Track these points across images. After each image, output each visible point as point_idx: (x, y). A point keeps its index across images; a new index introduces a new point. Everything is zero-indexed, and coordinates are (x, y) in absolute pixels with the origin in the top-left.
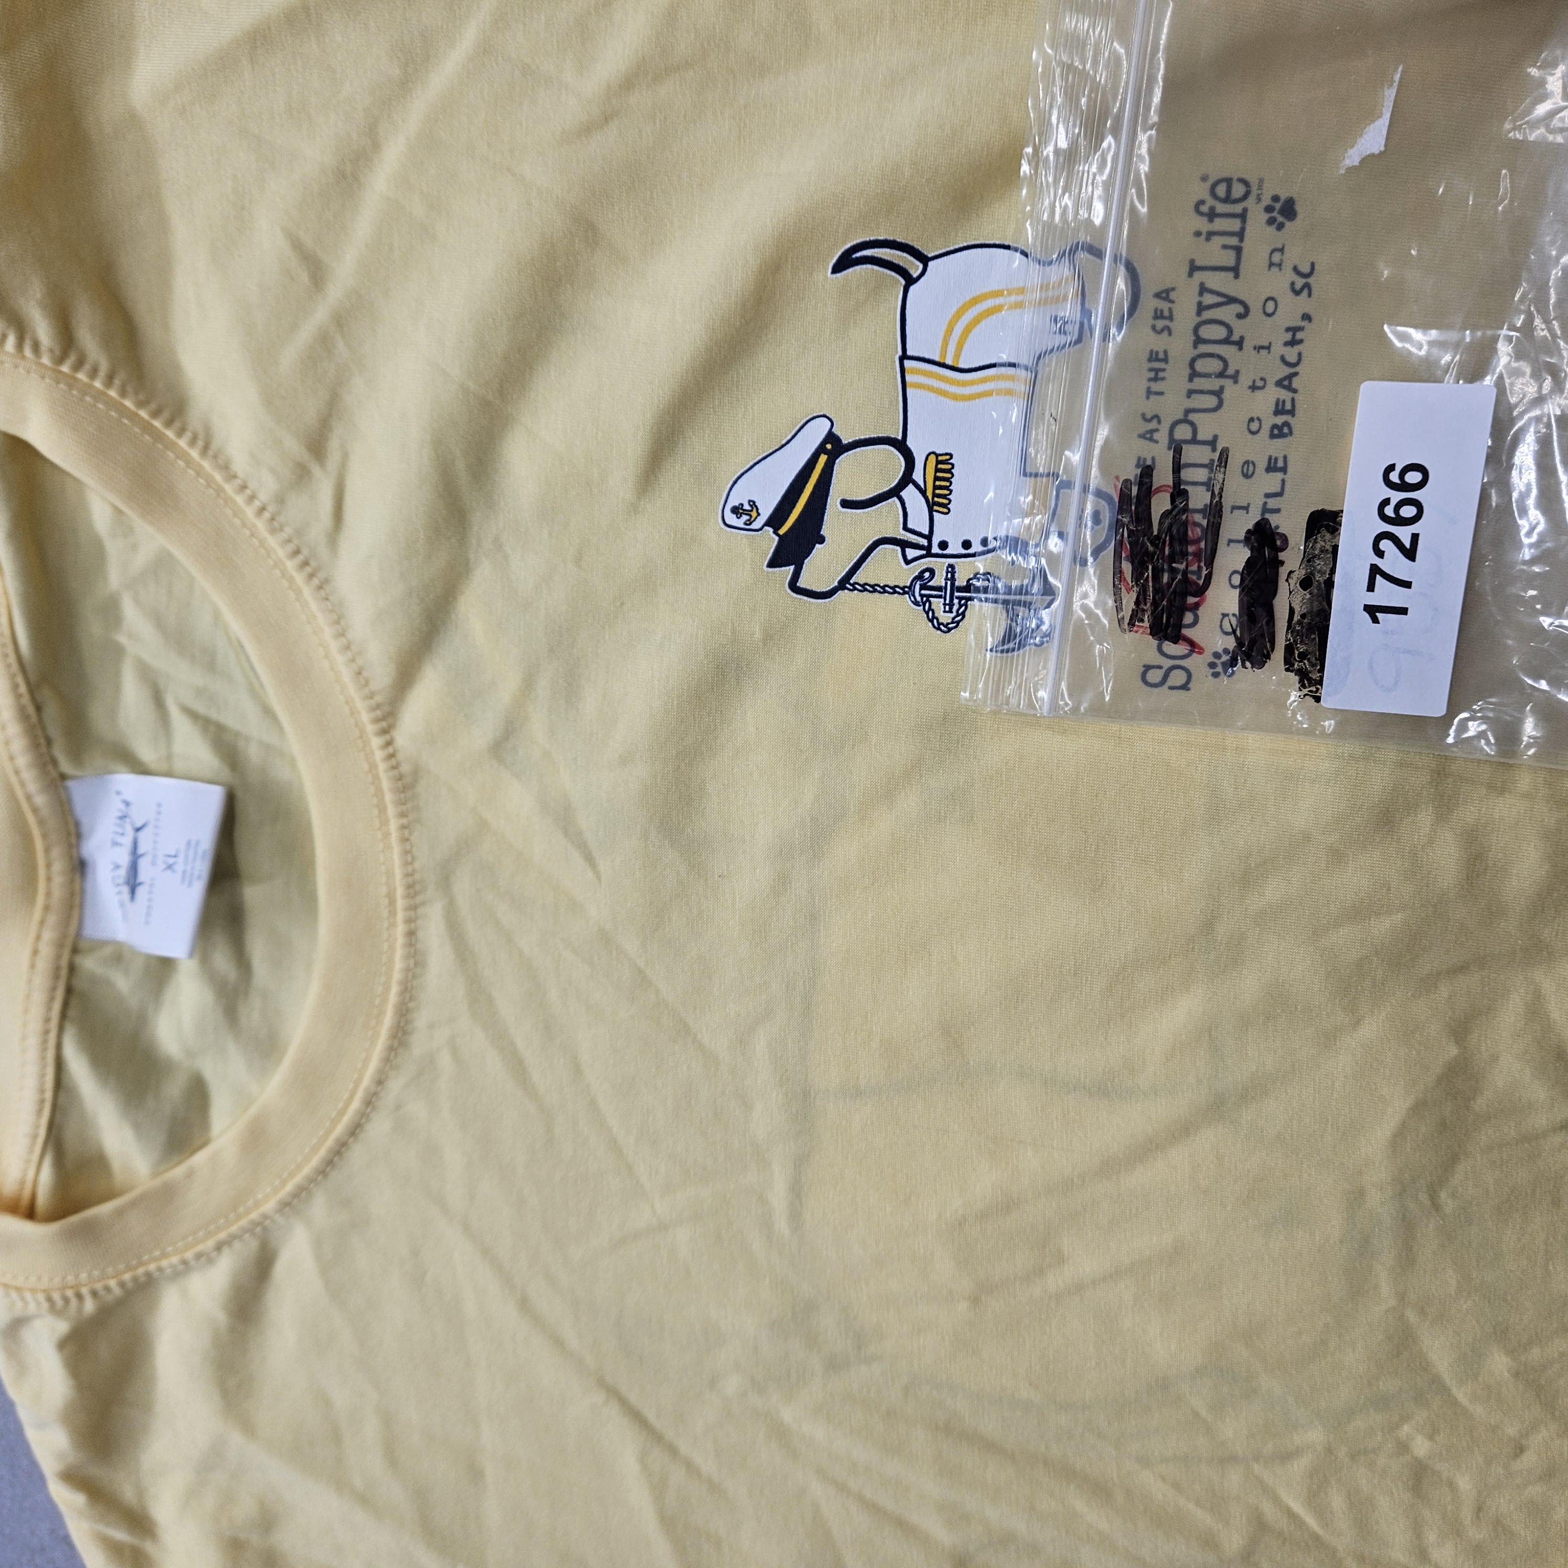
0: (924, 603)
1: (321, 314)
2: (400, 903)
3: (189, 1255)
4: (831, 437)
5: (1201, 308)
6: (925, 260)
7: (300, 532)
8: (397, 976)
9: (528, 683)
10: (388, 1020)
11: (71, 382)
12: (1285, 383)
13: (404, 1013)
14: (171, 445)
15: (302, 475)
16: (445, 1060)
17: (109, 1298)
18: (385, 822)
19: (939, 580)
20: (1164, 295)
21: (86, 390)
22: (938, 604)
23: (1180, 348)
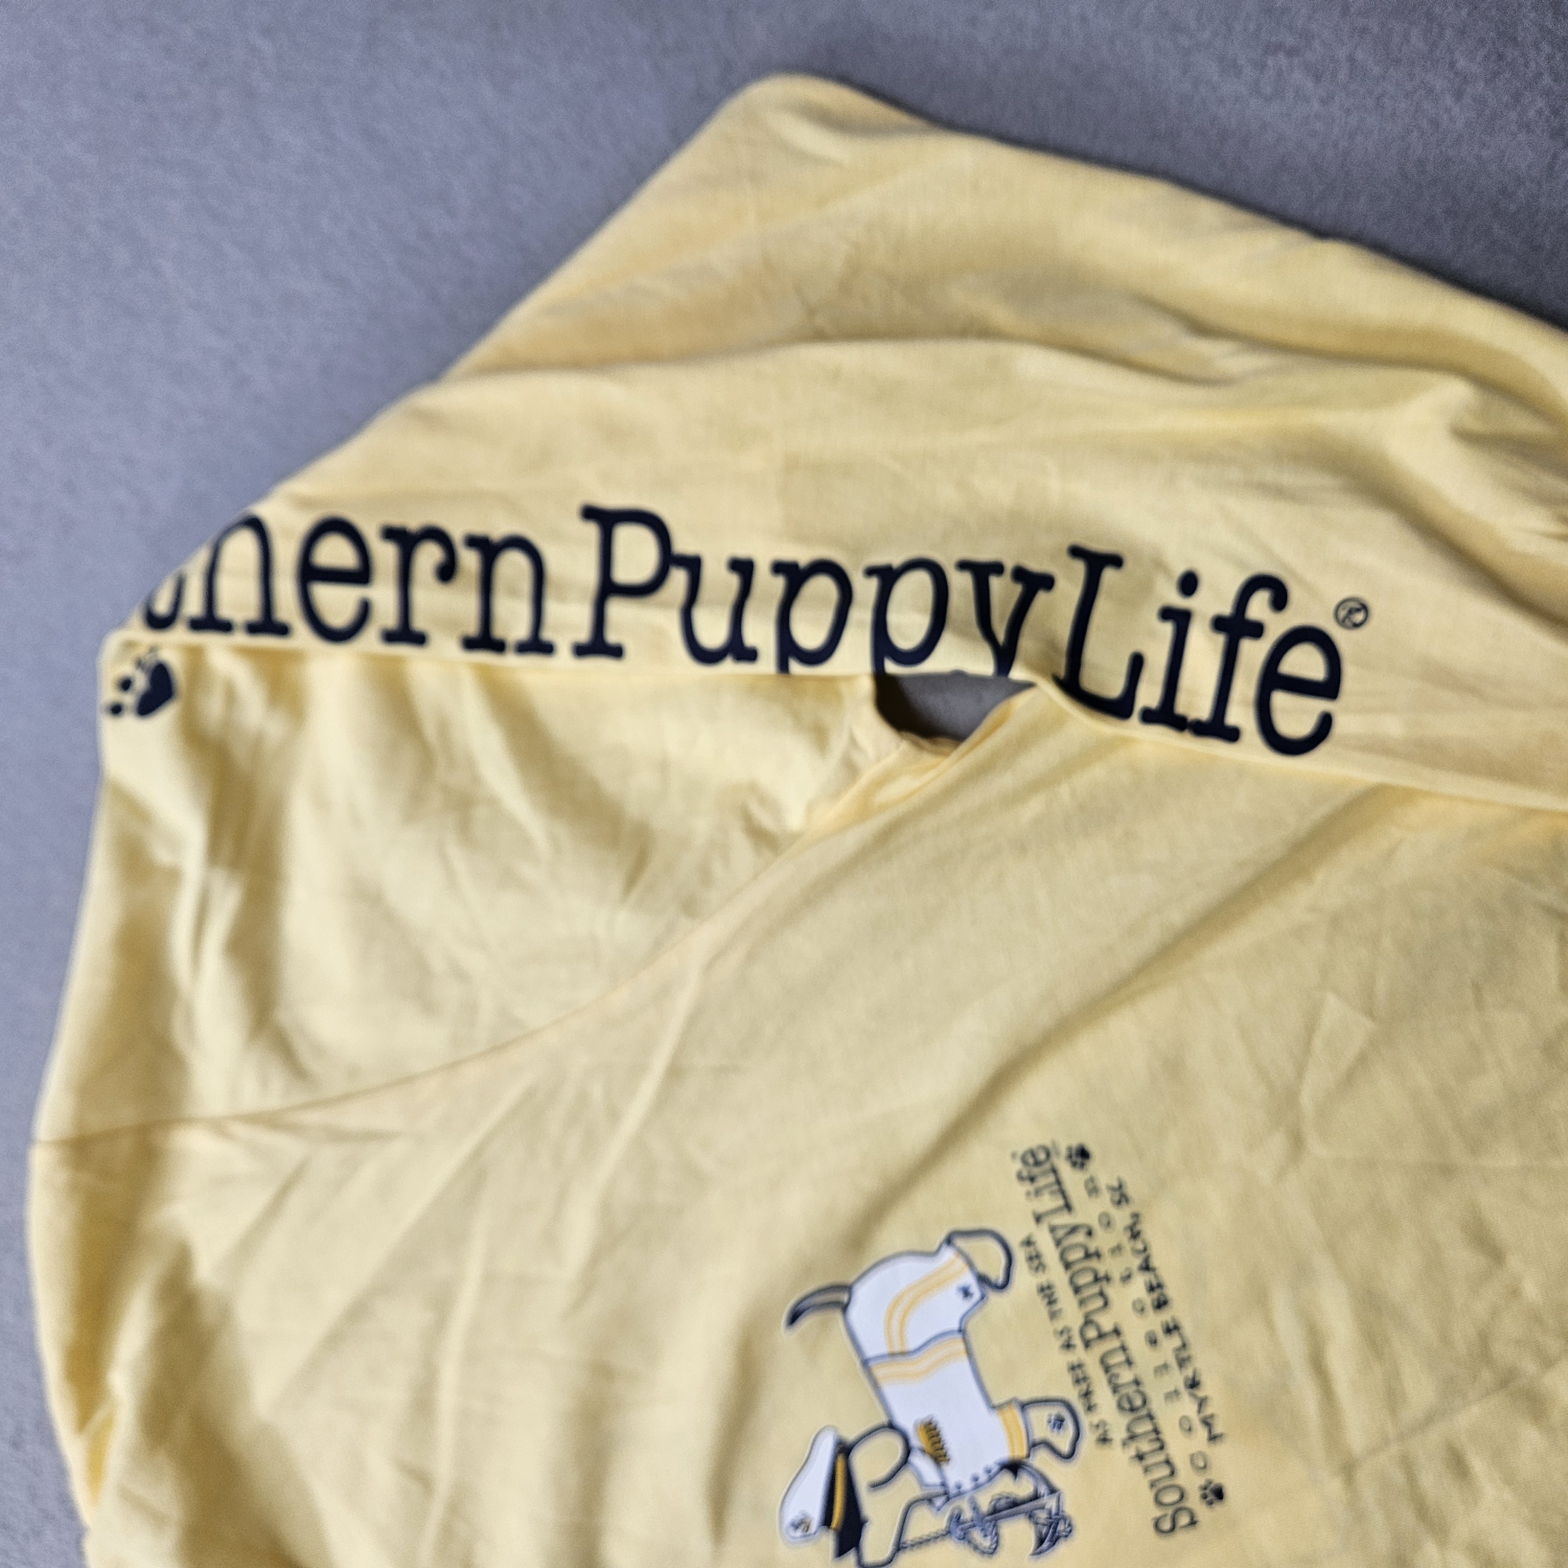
0: (965, 1537)
1: (437, 1510)
4: (839, 1442)
5: (1058, 1243)
6: (848, 1289)
19: (968, 1515)
20: (1028, 1243)
22: (976, 1535)
23: (1057, 1275)
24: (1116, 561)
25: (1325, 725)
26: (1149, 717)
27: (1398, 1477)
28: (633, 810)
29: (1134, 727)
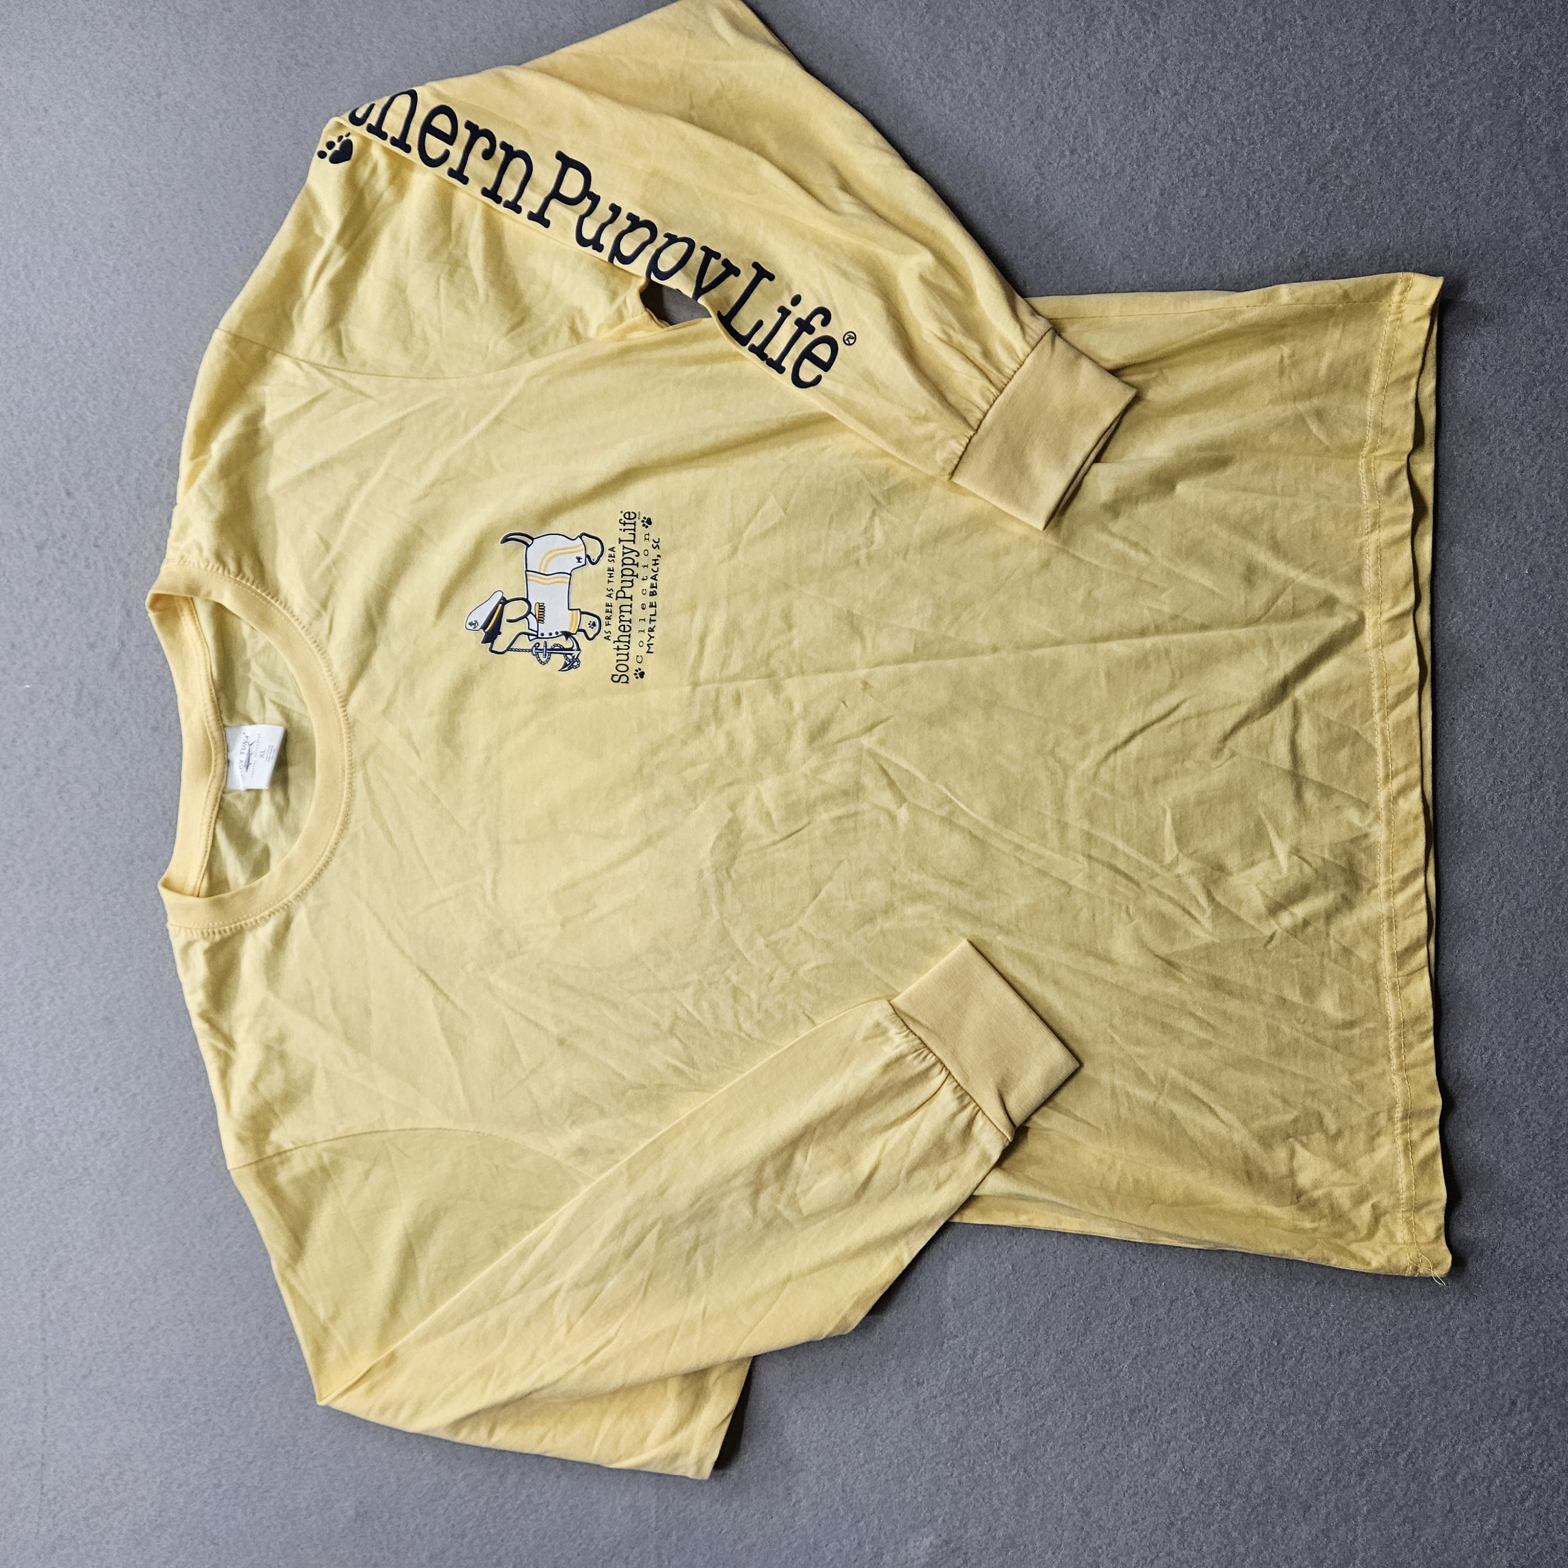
0: (537, 655)
1: (328, 560)
2: (347, 771)
3: (258, 918)
4: (503, 598)
5: (624, 554)
6: (532, 539)
7: (317, 635)
8: (344, 800)
9: (396, 688)
10: (341, 818)
11: (240, 583)
12: (654, 578)
13: (347, 815)
14: (272, 605)
15: (318, 615)
16: (362, 834)
17: (225, 935)
18: (342, 741)
19: (541, 647)
20: (612, 549)
21: (245, 586)
22: (541, 655)
23: (618, 566)
24: (771, 277)
25: (818, 379)
26: (753, 349)
27: (713, 695)
28: (527, 300)
29: (744, 351)
